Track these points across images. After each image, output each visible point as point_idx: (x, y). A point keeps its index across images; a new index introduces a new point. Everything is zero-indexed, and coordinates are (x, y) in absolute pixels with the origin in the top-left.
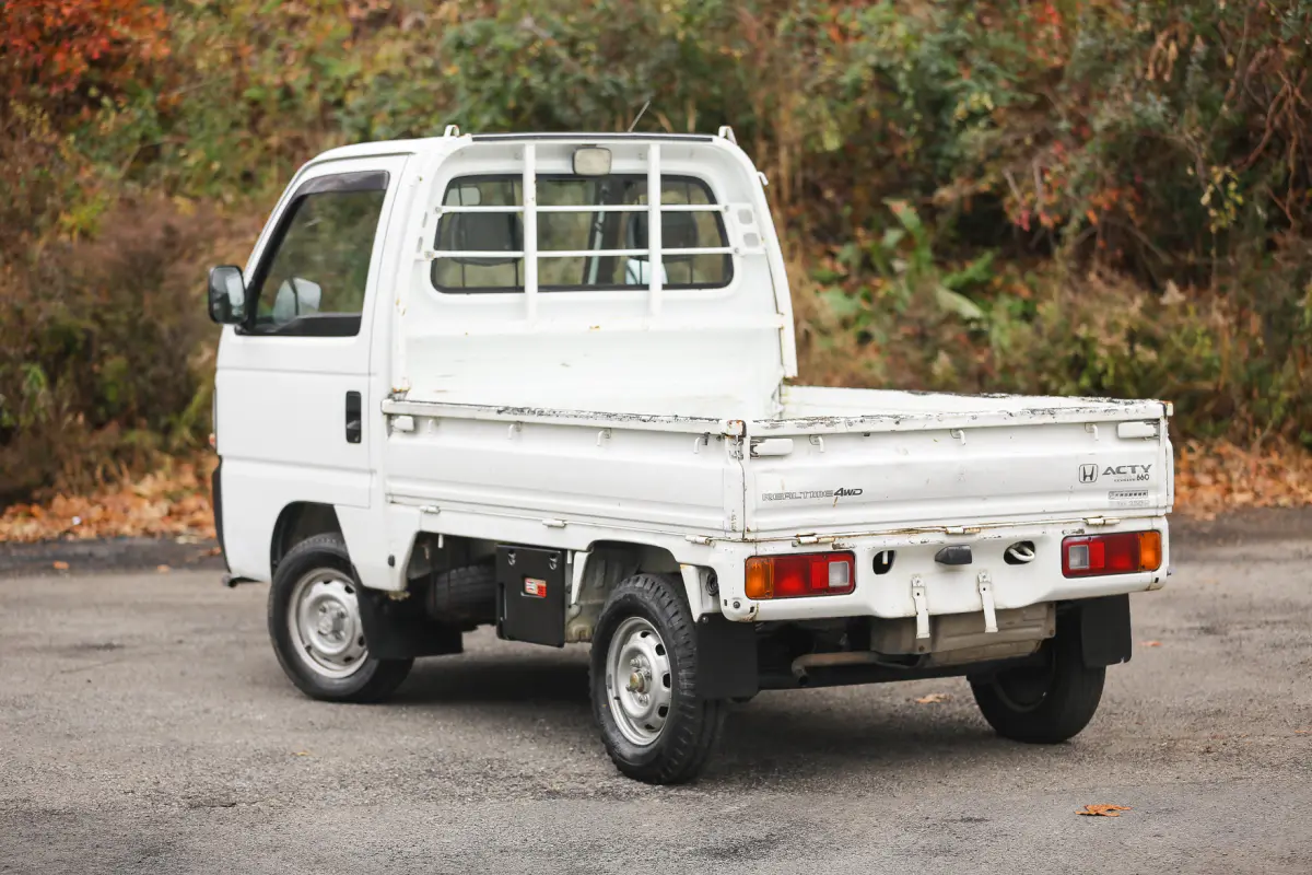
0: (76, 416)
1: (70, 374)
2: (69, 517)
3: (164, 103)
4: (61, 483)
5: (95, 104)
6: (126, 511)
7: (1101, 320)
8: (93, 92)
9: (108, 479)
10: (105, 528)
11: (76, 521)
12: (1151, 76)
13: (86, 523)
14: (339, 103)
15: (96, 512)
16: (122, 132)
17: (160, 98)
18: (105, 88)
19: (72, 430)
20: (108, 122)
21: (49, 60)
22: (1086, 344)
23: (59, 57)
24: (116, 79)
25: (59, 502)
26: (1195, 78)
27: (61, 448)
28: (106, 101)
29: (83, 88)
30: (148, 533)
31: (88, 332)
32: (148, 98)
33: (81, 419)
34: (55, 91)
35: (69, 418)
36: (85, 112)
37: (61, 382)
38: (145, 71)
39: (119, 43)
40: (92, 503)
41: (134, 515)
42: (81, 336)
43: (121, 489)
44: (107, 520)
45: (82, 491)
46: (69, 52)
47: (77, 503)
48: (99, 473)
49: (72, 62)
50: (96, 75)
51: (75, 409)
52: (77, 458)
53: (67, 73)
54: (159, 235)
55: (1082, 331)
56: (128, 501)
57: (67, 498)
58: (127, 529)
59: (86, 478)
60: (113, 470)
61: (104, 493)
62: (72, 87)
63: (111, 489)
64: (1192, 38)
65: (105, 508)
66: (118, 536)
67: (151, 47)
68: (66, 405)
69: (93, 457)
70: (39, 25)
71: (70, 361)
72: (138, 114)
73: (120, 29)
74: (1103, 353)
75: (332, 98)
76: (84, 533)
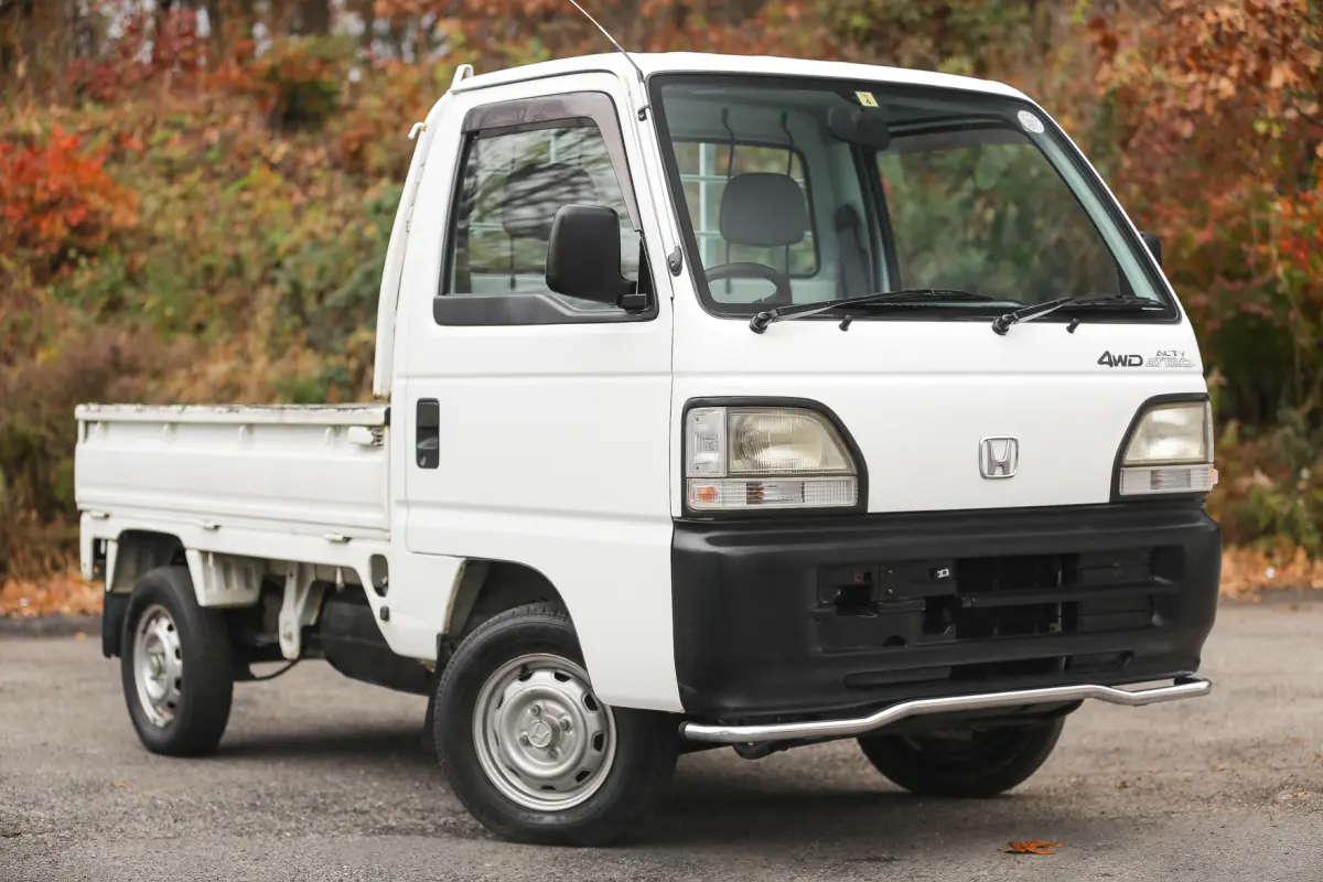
0: (29, 511)
1: (26, 475)
2: (17, 598)
3: (132, 264)
4: (13, 568)
5: (74, 264)
6: (67, 595)
8: (72, 253)
9: (56, 567)
10: (47, 609)
11: (24, 602)
12: (971, 234)
13: (32, 604)
14: (278, 265)
15: (41, 595)
16: (94, 283)
17: (127, 259)
18: (82, 251)
19: (25, 523)
20: (82, 278)
21: (36, 228)
23: (45, 224)
24: (91, 243)
25: (11, 587)
26: (1009, 235)
27: (15, 541)
28: (83, 261)
29: (63, 254)
30: (84, 612)
31: (43, 440)
32: (115, 258)
33: (34, 515)
34: (40, 252)
35: (22, 514)
36: (65, 269)
37: (18, 482)
38: (115, 236)
39: (96, 213)
40: (39, 587)
41: (75, 597)
42: (36, 443)
43: (65, 576)
44: (49, 601)
45: (32, 577)
46: (53, 220)
47: (27, 587)
48: (47, 563)
49: (55, 228)
50: (75, 239)
51: (27, 506)
52: (28, 549)
53: (51, 238)
54: (104, 352)
56: (70, 585)
57: (17, 581)
58: (66, 609)
59: (35, 566)
60: (60, 560)
61: (49, 578)
62: (54, 249)
63: (57, 576)
64: (1006, 205)
65: (49, 591)
66: (57, 614)
67: (123, 217)
68: (21, 501)
69: (42, 548)
70: (31, 199)
71: (26, 465)
72: (108, 271)
73: (96, 201)
75: (272, 260)
76: (27, 612)
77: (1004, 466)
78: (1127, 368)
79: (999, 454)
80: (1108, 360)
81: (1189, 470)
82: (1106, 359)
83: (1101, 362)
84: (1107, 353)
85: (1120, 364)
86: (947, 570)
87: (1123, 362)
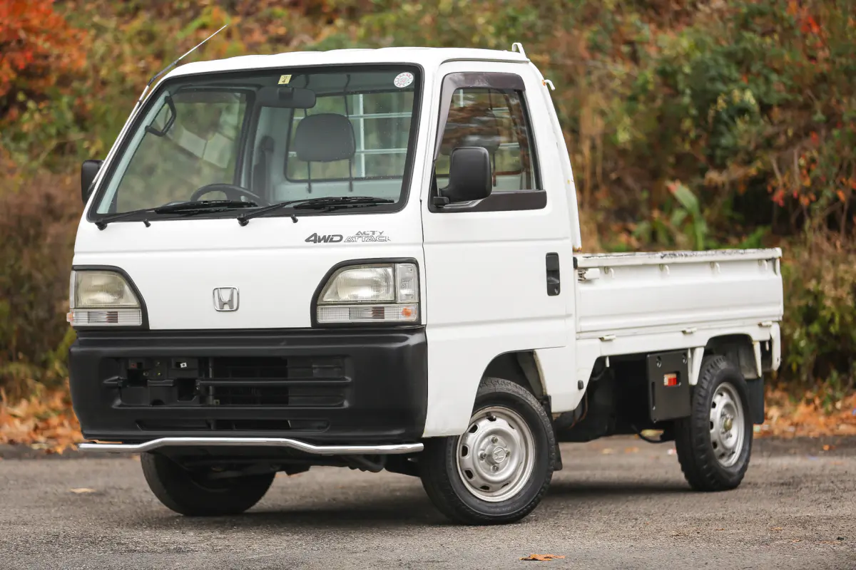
3: (83, 107)
5: (22, 107)
7: (829, 277)
8: (21, 97)
16: (42, 127)
17: (76, 100)
18: (30, 95)
20: (30, 123)
22: (817, 296)
24: (40, 86)
28: (31, 105)
29: (11, 97)
32: (64, 101)
36: (14, 112)
38: (65, 79)
49: (3, 72)
50: (23, 83)
55: (812, 285)
62: (2, 93)
67: (73, 58)
72: (56, 114)
73: (43, 44)
74: (828, 303)
77: (230, 302)
78: (328, 244)
79: (226, 296)
80: (315, 239)
81: (383, 308)
82: (313, 238)
83: (308, 240)
84: (315, 235)
85: (323, 242)
86: (185, 364)
87: (328, 239)
